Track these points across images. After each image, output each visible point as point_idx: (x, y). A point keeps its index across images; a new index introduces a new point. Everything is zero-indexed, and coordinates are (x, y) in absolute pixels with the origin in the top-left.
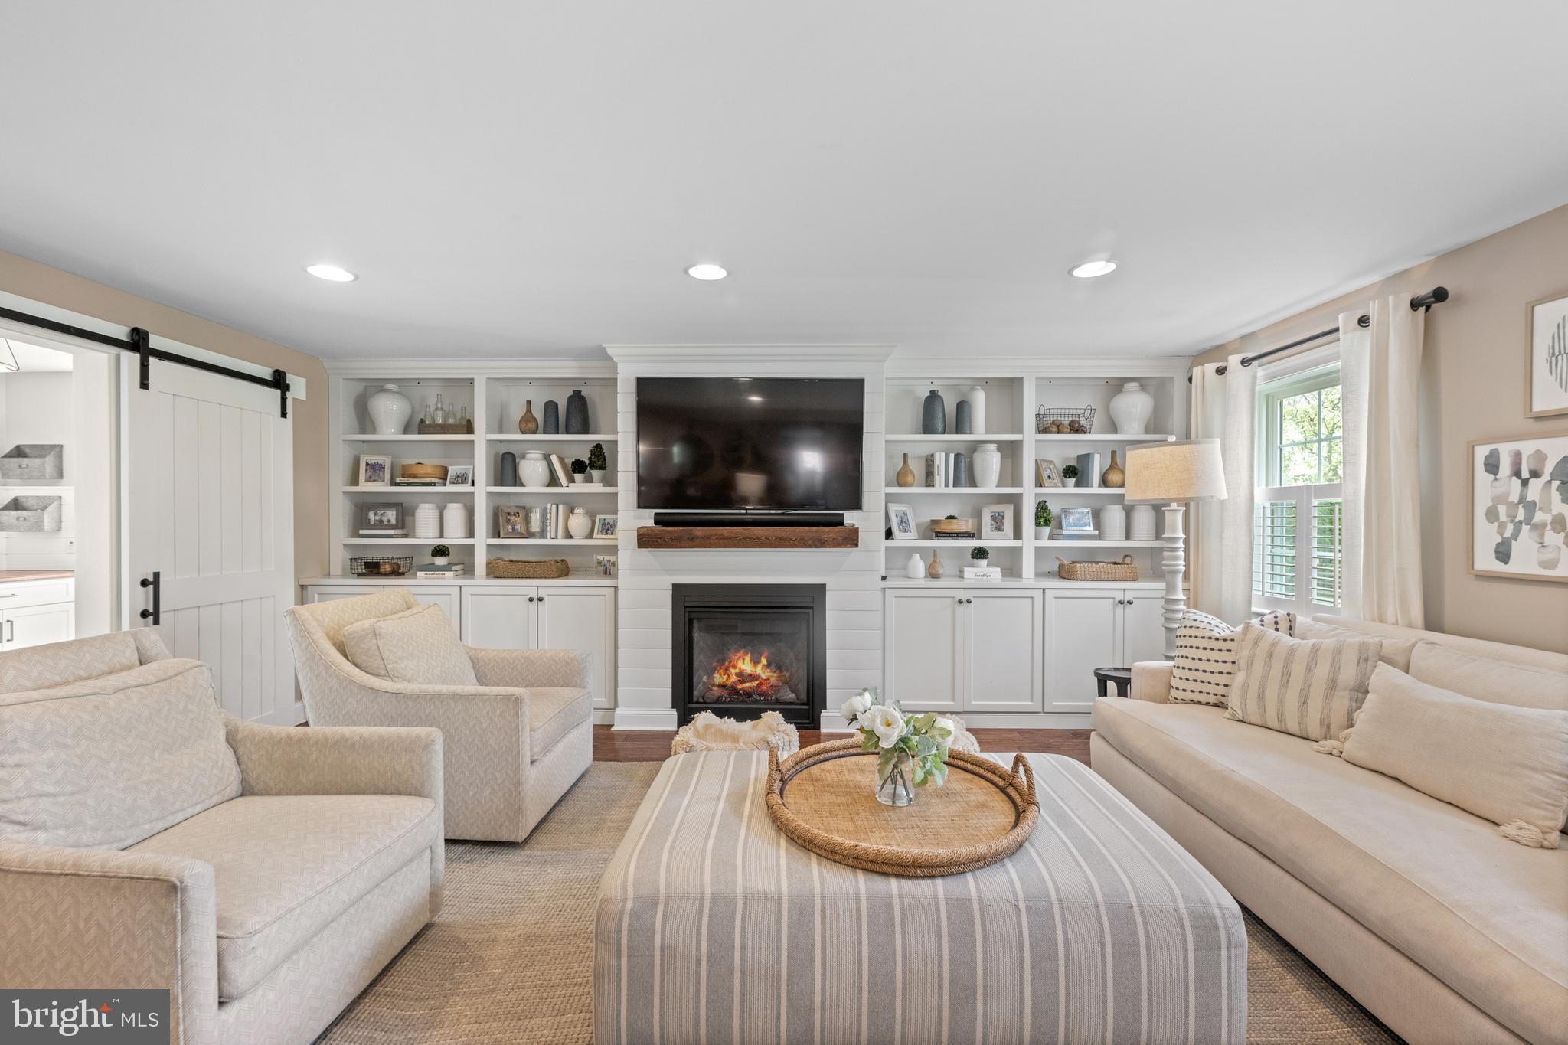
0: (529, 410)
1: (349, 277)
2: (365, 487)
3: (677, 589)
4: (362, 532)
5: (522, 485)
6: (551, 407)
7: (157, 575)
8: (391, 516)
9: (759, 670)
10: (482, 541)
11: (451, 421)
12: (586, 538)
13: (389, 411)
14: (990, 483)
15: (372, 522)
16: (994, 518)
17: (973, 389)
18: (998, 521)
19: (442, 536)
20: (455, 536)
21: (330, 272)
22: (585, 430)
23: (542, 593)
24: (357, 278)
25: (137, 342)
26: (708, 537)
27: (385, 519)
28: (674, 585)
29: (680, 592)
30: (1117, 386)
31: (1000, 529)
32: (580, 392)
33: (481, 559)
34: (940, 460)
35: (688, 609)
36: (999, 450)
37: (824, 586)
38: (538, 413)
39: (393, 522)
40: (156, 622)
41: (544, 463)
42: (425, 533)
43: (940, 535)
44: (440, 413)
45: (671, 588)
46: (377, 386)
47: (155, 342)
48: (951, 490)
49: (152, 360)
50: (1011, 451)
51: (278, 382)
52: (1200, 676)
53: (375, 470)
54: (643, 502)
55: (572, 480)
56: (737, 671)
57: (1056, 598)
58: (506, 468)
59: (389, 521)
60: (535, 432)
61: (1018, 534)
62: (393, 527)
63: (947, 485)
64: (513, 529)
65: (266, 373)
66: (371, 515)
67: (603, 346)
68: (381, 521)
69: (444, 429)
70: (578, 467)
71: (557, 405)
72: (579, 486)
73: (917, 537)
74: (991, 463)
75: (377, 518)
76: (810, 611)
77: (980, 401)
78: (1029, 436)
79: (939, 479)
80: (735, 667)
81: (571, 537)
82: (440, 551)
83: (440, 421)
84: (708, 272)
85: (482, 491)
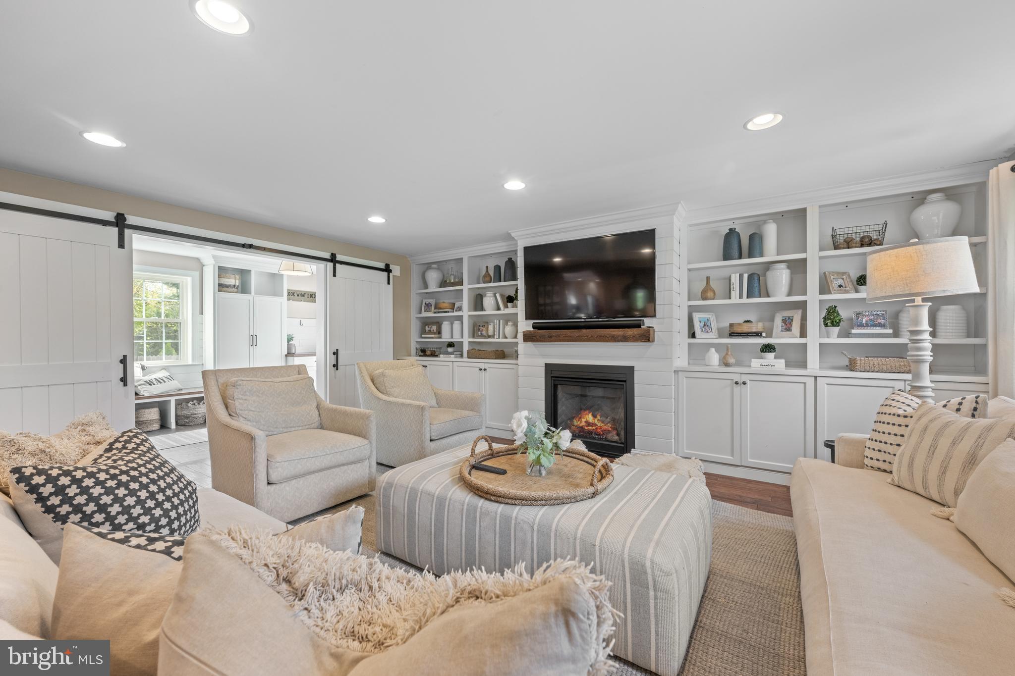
0: (487, 271)
1: (384, 221)
2: (424, 314)
3: (547, 366)
4: (423, 336)
5: (485, 311)
6: (497, 268)
7: (337, 350)
8: (434, 328)
9: (596, 421)
10: (466, 340)
11: (457, 280)
12: (514, 338)
13: (433, 278)
14: (780, 295)
15: (427, 331)
16: (784, 321)
17: (765, 222)
18: (787, 324)
19: (452, 337)
20: (456, 339)
21: (377, 220)
22: (513, 280)
23: (486, 366)
24: (386, 220)
25: (333, 259)
26: (559, 336)
27: (432, 330)
28: (545, 364)
29: (550, 369)
30: (920, 198)
31: (788, 329)
32: (511, 258)
33: (466, 348)
34: (735, 279)
35: (553, 378)
36: (788, 268)
37: (633, 367)
38: (491, 273)
39: (435, 331)
40: (337, 369)
41: (494, 299)
42: (446, 338)
43: (732, 335)
44: (452, 277)
45: (544, 365)
46: (428, 266)
47: (339, 258)
48: (745, 300)
49: (338, 265)
50: (798, 268)
51: (387, 269)
52: (883, 447)
53: (428, 306)
54: (528, 317)
55: (507, 307)
56: (585, 420)
57: (827, 384)
58: (478, 302)
59: (433, 330)
60: (490, 282)
61: (803, 334)
62: (434, 333)
63: (741, 297)
64: (481, 334)
65: (382, 266)
66: (427, 328)
67: (509, 232)
68: (430, 331)
69: (453, 284)
70: (510, 300)
71: (500, 266)
72: (508, 310)
73: (717, 336)
74: (781, 278)
75: (429, 329)
76: (624, 383)
77: (771, 232)
78: (812, 255)
79: (735, 294)
80: (584, 418)
81: (506, 338)
82: (451, 345)
83: (452, 280)
84: (515, 185)
85: (466, 312)
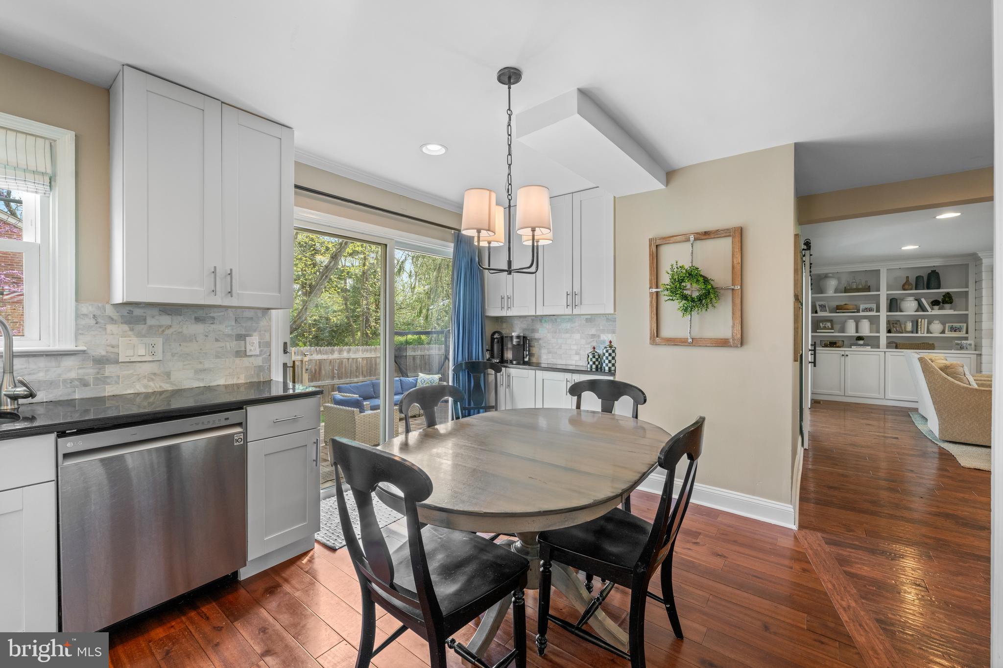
0: (907, 280)
2: (821, 314)
4: (818, 331)
5: (901, 311)
6: (919, 278)
8: (829, 324)
10: (883, 335)
11: (860, 287)
12: (941, 333)
13: (832, 284)
15: (822, 327)
19: (857, 332)
20: (866, 333)
22: (939, 288)
27: (826, 326)
32: (936, 271)
33: (883, 341)
38: (912, 280)
39: (830, 327)
41: (916, 302)
42: (851, 330)
44: (854, 284)
46: (826, 276)
53: (823, 307)
55: (932, 309)
58: (894, 304)
59: (828, 327)
60: (911, 289)
64: (898, 330)
66: (821, 324)
67: (975, 252)
69: (858, 290)
70: (935, 303)
71: (923, 277)
72: (936, 311)
75: (824, 325)
81: (931, 333)
82: (860, 338)
83: (855, 287)
85: (883, 314)
